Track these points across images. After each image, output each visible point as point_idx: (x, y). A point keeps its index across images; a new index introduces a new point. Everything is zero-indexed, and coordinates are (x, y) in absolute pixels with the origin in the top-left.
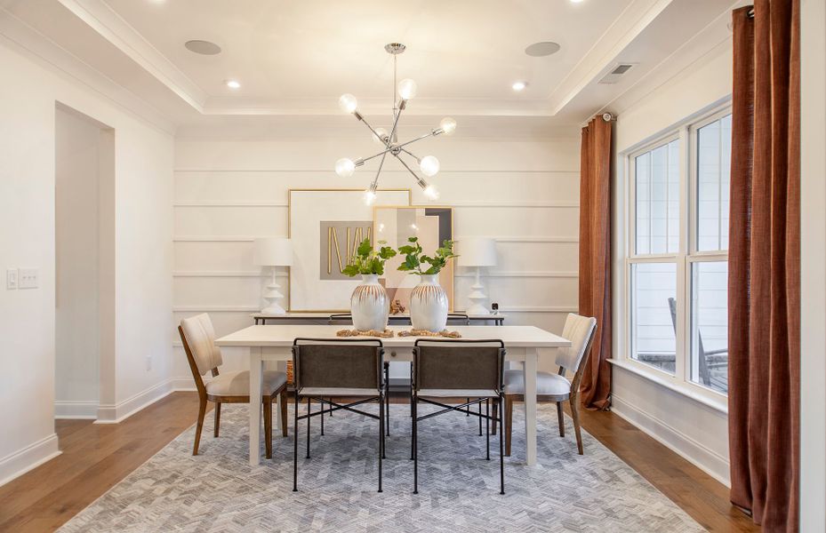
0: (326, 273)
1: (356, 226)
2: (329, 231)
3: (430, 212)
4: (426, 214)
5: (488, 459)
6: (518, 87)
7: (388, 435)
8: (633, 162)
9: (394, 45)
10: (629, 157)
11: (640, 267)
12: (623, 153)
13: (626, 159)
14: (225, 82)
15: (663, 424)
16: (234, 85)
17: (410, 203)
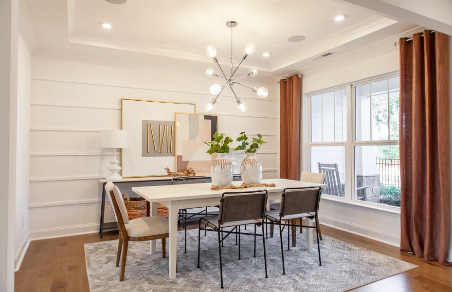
0: (146, 152)
1: (165, 124)
2: (148, 127)
3: (207, 117)
4: (205, 119)
5: (289, 250)
6: (266, 55)
7: (222, 246)
8: (310, 98)
9: (232, 22)
10: (308, 96)
11: (313, 148)
12: (305, 94)
13: (307, 96)
14: (101, 23)
15: (340, 221)
16: (107, 26)
17: (195, 112)
